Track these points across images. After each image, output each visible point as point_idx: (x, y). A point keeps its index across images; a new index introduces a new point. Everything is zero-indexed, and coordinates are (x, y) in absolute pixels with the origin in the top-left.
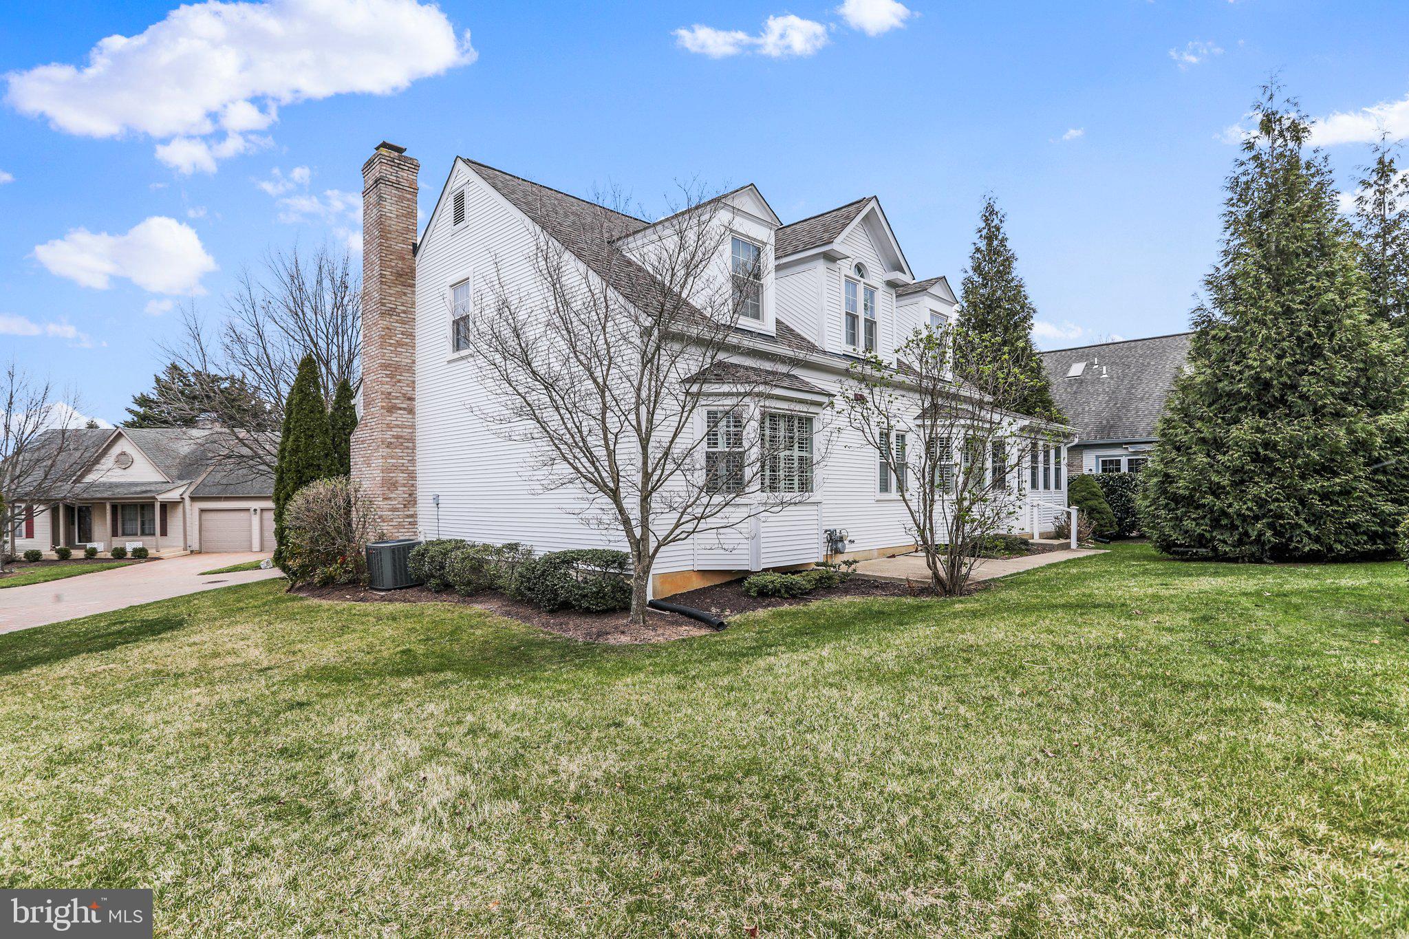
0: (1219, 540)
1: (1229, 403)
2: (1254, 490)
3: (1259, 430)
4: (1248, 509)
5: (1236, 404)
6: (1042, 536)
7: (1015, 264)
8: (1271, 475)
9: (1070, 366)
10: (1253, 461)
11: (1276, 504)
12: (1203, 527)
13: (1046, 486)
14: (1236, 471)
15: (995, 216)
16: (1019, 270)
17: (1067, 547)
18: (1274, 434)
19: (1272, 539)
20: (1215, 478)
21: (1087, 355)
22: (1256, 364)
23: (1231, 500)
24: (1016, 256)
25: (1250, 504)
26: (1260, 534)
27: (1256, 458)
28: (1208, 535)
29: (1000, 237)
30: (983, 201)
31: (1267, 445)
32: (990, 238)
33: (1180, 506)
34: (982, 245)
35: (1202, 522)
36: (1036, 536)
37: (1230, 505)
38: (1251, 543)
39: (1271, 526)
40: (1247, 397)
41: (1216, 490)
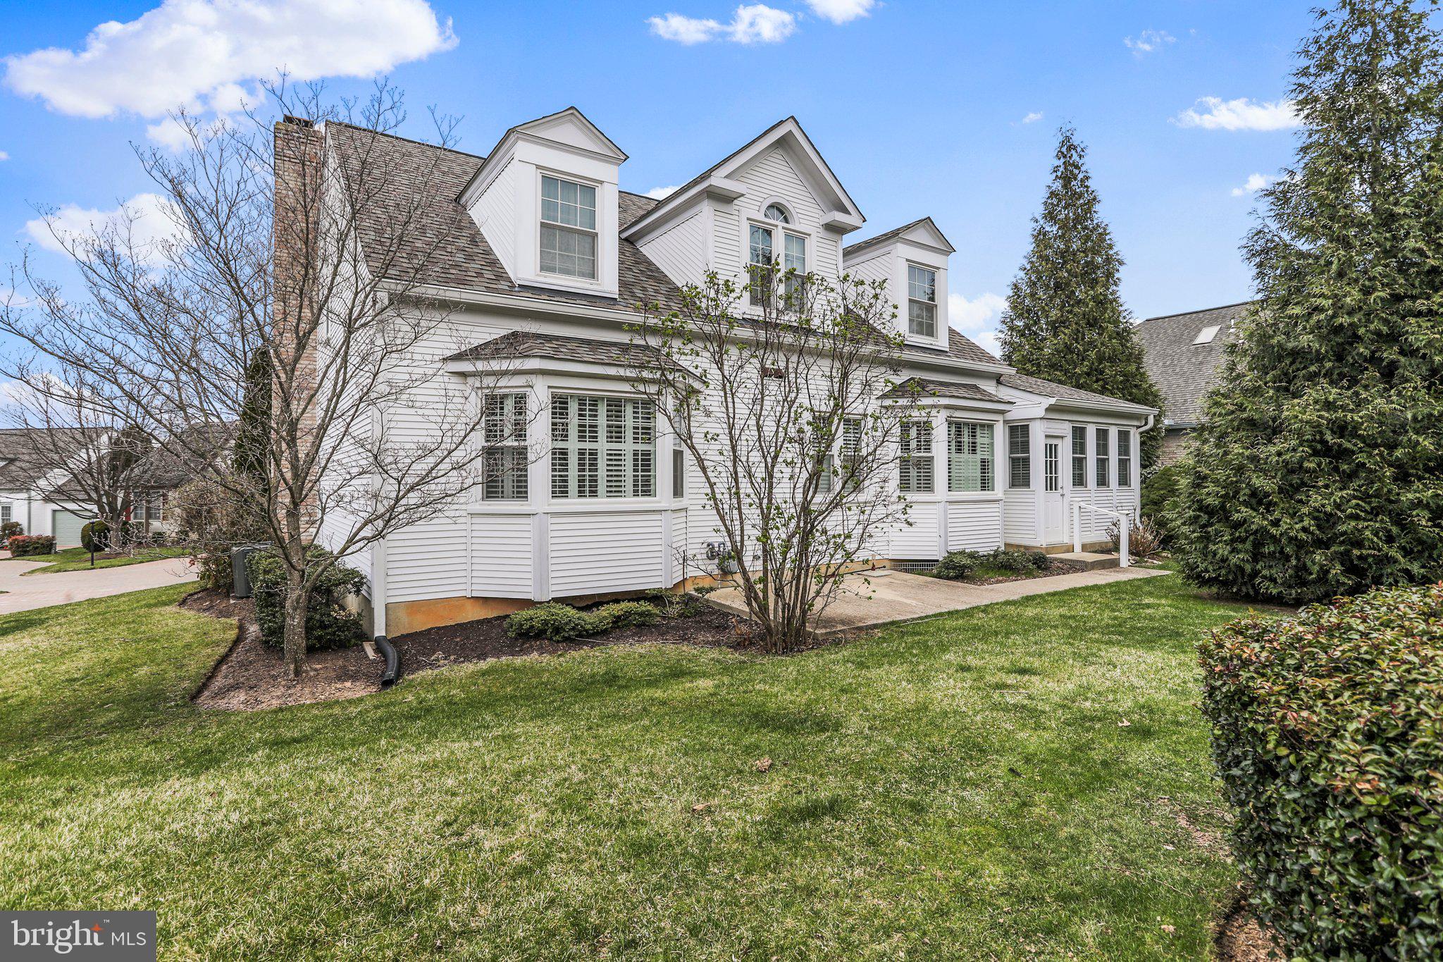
0: (1264, 577)
1: (1294, 367)
2: (1316, 500)
3: (1329, 406)
4: (1304, 530)
5: (1305, 368)
6: (1085, 548)
7: (1097, 207)
8: (1351, 476)
9: (1200, 330)
10: (1316, 453)
11: (1353, 523)
12: (1241, 556)
13: (1102, 481)
14: (1290, 469)
15: (1073, 152)
16: (1103, 214)
17: (1114, 564)
18: (1352, 411)
19: (1342, 579)
20: (1258, 481)
21: (1224, 317)
22: (1326, 303)
23: (1277, 514)
24: (1099, 198)
25: (1306, 523)
26: (1324, 572)
27: (1322, 450)
28: (1248, 568)
29: (1081, 176)
30: (1059, 134)
31: (1341, 429)
32: (1067, 179)
33: (1214, 520)
34: (1058, 186)
35: (1240, 546)
36: (1078, 548)
37: (1276, 523)
38: (1314, 582)
39: (1344, 558)
40: (1319, 358)
41: (1258, 499)
